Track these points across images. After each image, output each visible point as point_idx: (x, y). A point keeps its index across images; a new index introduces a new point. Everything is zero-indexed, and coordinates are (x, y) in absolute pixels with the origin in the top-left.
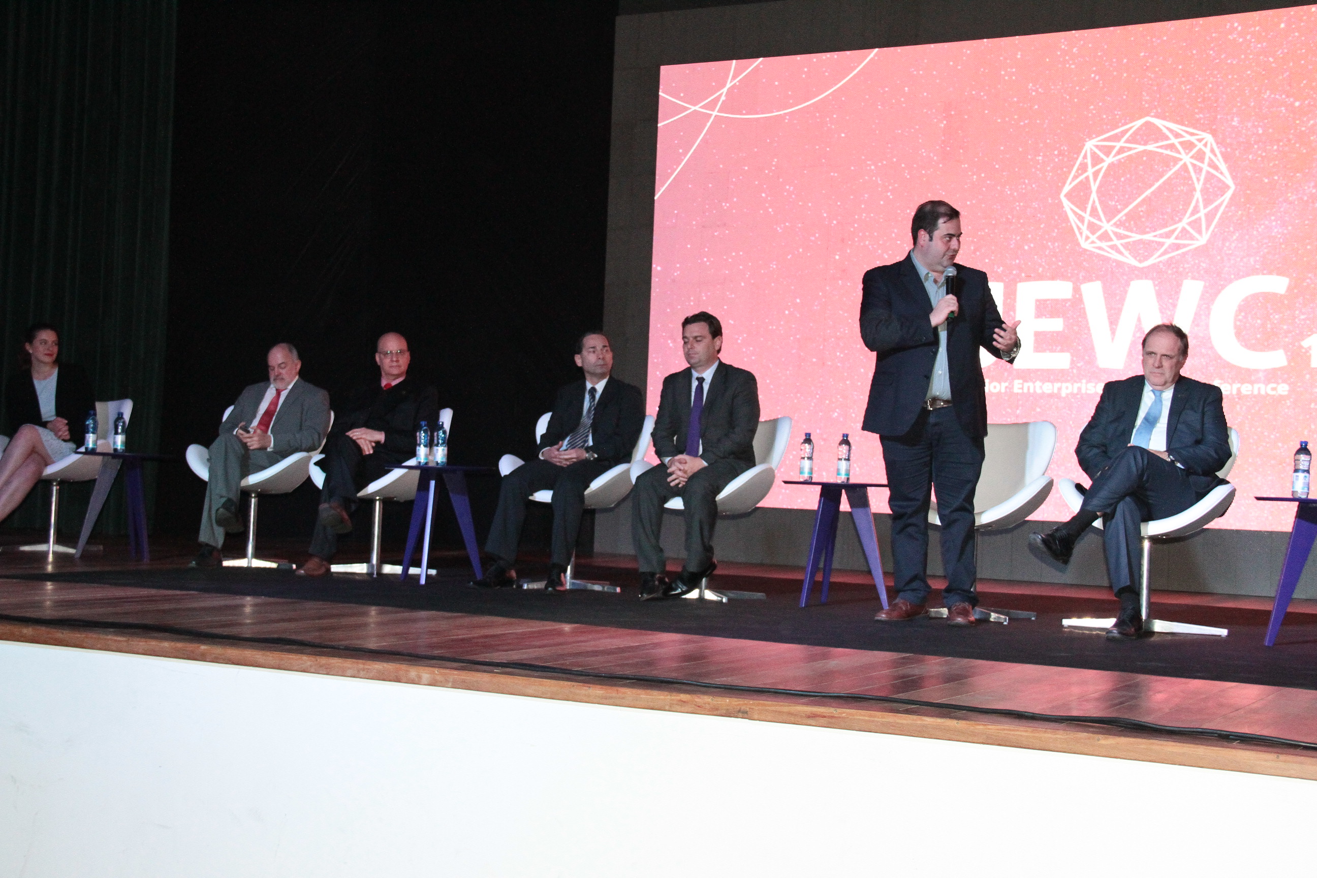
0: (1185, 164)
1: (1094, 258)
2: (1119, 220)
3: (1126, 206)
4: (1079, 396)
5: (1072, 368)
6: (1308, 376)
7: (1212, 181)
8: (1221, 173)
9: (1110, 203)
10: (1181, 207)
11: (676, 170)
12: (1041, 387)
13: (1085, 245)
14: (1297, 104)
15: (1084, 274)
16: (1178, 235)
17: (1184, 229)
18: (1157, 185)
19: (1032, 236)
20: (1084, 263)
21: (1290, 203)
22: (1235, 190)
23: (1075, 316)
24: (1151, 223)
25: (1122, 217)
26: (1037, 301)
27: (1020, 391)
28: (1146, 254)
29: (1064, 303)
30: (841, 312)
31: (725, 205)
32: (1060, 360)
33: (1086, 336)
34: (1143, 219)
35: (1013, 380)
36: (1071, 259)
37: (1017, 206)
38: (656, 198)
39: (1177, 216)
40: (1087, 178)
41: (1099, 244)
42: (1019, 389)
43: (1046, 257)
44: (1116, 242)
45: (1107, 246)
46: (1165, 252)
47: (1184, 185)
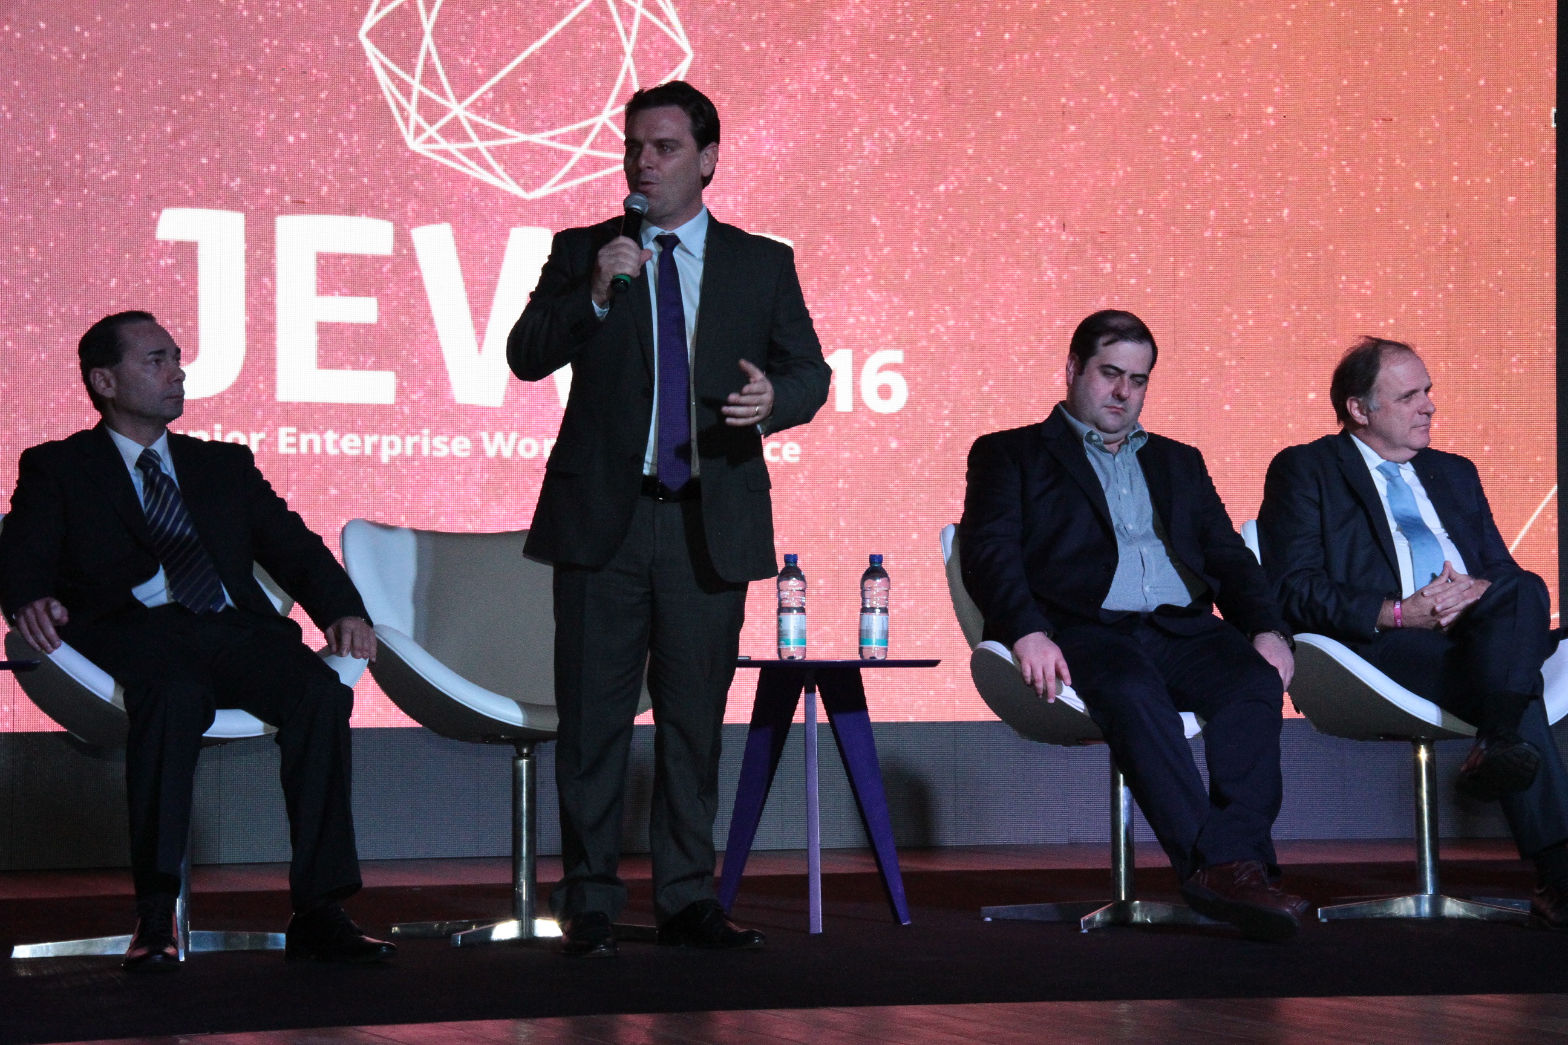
1: (436, 175)
2: (481, 98)
3: (495, 72)
4: (416, 463)
5: (400, 403)
6: (831, 428)
7: (653, 39)
8: (669, 24)
9: (461, 60)
10: (598, 84)
12: (337, 444)
13: (415, 145)
15: (416, 207)
16: (595, 140)
17: (606, 129)
18: (551, 33)
19: (302, 115)
20: (416, 183)
21: (791, 97)
22: (694, 61)
23: (402, 294)
24: (543, 112)
25: (486, 93)
26: (320, 256)
27: (292, 451)
28: (537, 173)
29: (377, 266)
32: (375, 386)
33: (426, 337)
34: (528, 102)
35: (277, 426)
36: (388, 173)
37: (266, 45)
39: (592, 102)
41: (443, 144)
42: (289, 445)
43: (335, 161)
44: (477, 143)
45: (460, 150)
46: (572, 174)
47: (601, 39)
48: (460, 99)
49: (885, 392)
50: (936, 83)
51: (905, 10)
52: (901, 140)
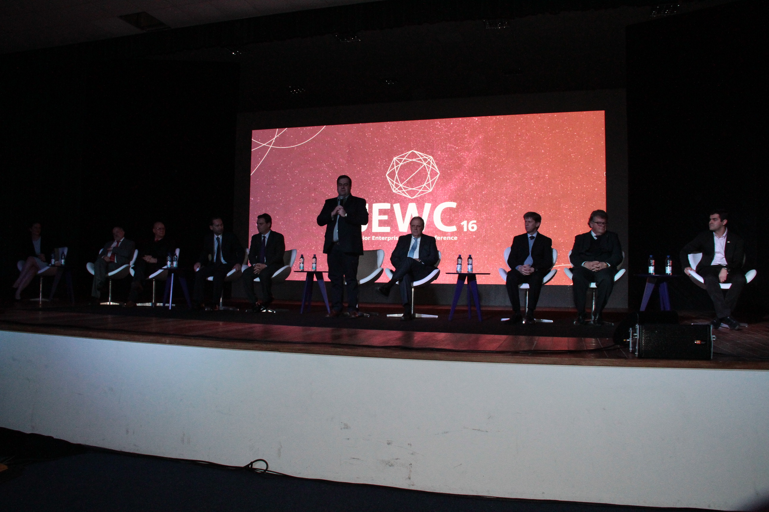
0: (424, 166)
1: (397, 196)
2: (405, 183)
3: (407, 179)
4: (392, 240)
5: (391, 232)
6: (463, 234)
7: (433, 171)
8: (436, 169)
9: (402, 178)
10: (424, 180)
11: (258, 165)
12: (381, 238)
13: (394, 191)
14: (457, 148)
15: (394, 201)
16: (423, 188)
17: (425, 187)
18: (416, 172)
19: (377, 188)
20: (394, 197)
21: (457, 179)
22: (440, 174)
23: (391, 215)
24: (415, 185)
26: (379, 209)
27: (374, 240)
28: (413, 194)
29: (388, 210)
30: (315, 214)
31: (275, 177)
32: (387, 229)
33: (395, 221)
34: (412, 183)
35: (372, 236)
36: (390, 196)
37: (372, 178)
38: (251, 175)
39: (422, 182)
40: (394, 169)
41: (398, 191)
42: (374, 239)
43: (382, 195)
44: (404, 190)
45: (401, 192)
46: (419, 194)
47: (424, 172)
48: (401, 184)
49: (473, 228)
50: (483, 175)
51: (477, 163)
52: (476, 185)
